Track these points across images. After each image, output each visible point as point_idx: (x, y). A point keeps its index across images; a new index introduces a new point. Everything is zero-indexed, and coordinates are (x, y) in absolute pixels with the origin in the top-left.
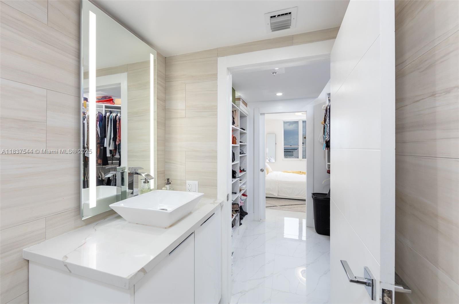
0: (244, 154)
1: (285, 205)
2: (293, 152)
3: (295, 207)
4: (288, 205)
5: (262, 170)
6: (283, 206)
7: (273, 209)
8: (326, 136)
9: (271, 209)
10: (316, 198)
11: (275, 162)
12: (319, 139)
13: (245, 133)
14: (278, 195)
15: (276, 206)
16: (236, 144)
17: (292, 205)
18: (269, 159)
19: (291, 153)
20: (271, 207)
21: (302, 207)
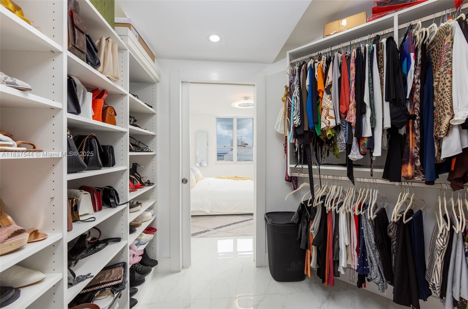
0: (150, 152)
1: (221, 227)
2: (223, 156)
3: (234, 229)
4: (225, 226)
5: (185, 181)
6: (218, 228)
7: (204, 237)
8: (295, 118)
9: (200, 237)
10: (273, 223)
11: (206, 165)
12: (275, 127)
13: (153, 114)
14: (211, 211)
15: (208, 231)
16: (115, 124)
17: (229, 225)
18: (200, 163)
19: (222, 157)
20: (201, 233)
21: (242, 227)
